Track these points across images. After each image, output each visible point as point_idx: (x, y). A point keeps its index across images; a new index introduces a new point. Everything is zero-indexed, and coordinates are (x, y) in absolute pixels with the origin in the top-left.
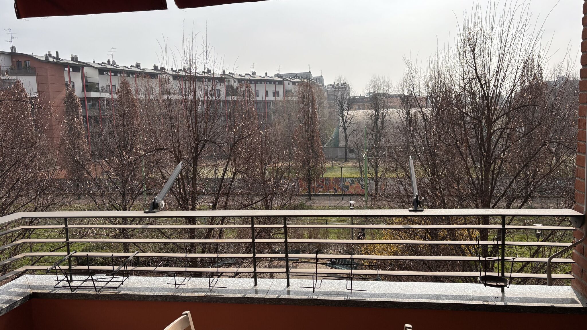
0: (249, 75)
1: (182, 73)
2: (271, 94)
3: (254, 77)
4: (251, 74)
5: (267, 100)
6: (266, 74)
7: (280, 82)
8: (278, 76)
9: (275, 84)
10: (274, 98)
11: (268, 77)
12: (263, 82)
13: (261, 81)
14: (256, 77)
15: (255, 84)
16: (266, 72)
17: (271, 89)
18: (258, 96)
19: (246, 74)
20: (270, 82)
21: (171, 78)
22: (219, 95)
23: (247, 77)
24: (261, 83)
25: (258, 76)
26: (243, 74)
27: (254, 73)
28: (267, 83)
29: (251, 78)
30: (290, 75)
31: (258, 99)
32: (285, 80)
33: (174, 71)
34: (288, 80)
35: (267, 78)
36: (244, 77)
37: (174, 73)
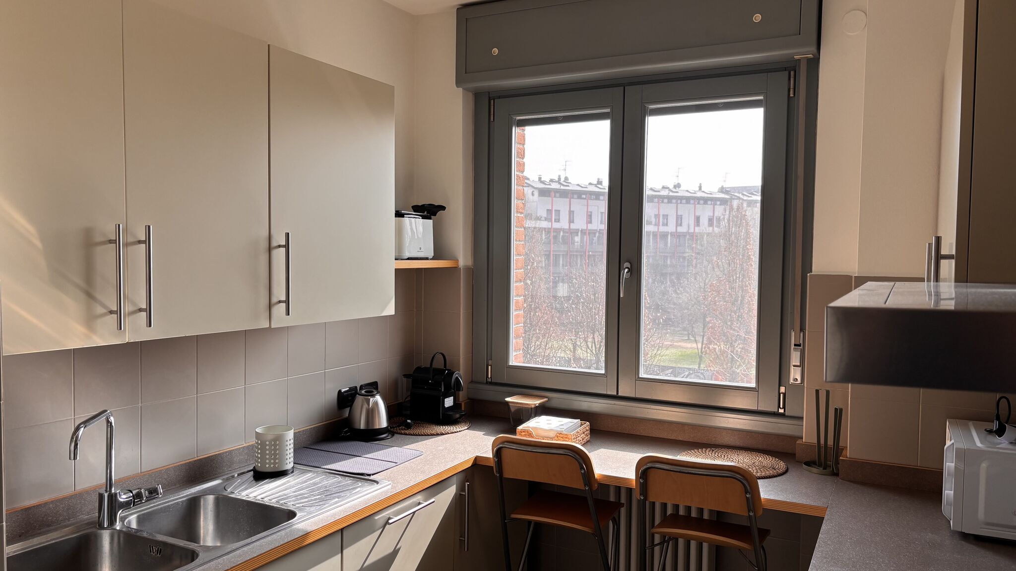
0: (668, 188)
1: (555, 186)
2: (704, 221)
3: (677, 192)
4: (671, 187)
6: (700, 188)
7: (723, 202)
8: (722, 190)
9: (715, 205)
10: (711, 228)
11: (703, 192)
12: (692, 202)
13: (688, 200)
14: (679, 191)
15: (677, 203)
16: (700, 184)
17: (705, 213)
18: (681, 225)
19: (664, 187)
20: (706, 200)
21: (536, 193)
23: (665, 193)
25: (684, 190)
26: (659, 187)
27: (678, 186)
29: (671, 194)
30: (748, 188)
31: (680, 229)
32: (733, 197)
33: (543, 182)
34: (739, 198)
35: (699, 194)
36: (659, 191)
37: (542, 186)
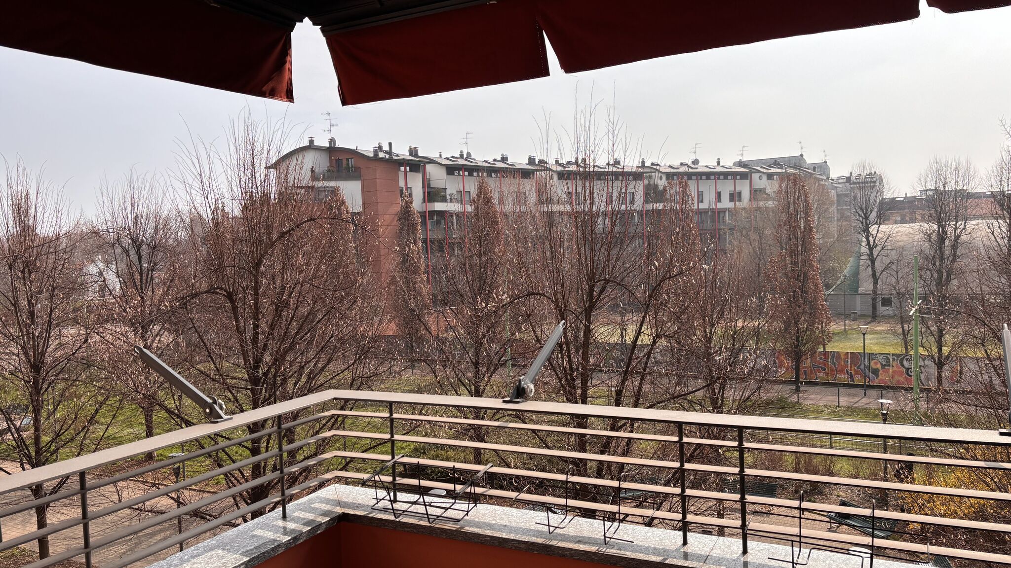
0: (687, 164)
1: (573, 168)
2: (725, 197)
3: (697, 168)
4: (690, 163)
5: (718, 207)
6: (719, 163)
7: (744, 176)
8: (741, 164)
9: (735, 179)
10: (733, 203)
11: (722, 166)
12: (712, 177)
13: (708, 175)
14: (699, 168)
15: (697, 179)
16: (719, 159)
17: (726, 188)
18: (702, 202)
19: (682, 164)
20: (725, 175)
21: (555, 177)
22: (632, 202)
23: (683, 169)
24: (708, 178)
25: (703, 166)
26: (676, 164)
27: (696, 162)
28: (719, 179)
29: (691, 170)
30: (764, 161)
31: (702, 206)
32: (753, 171)
33: (562, 165)
34: (759, 171)
35: (719, 169)
36: (678, 168)
37: (560, 169)
